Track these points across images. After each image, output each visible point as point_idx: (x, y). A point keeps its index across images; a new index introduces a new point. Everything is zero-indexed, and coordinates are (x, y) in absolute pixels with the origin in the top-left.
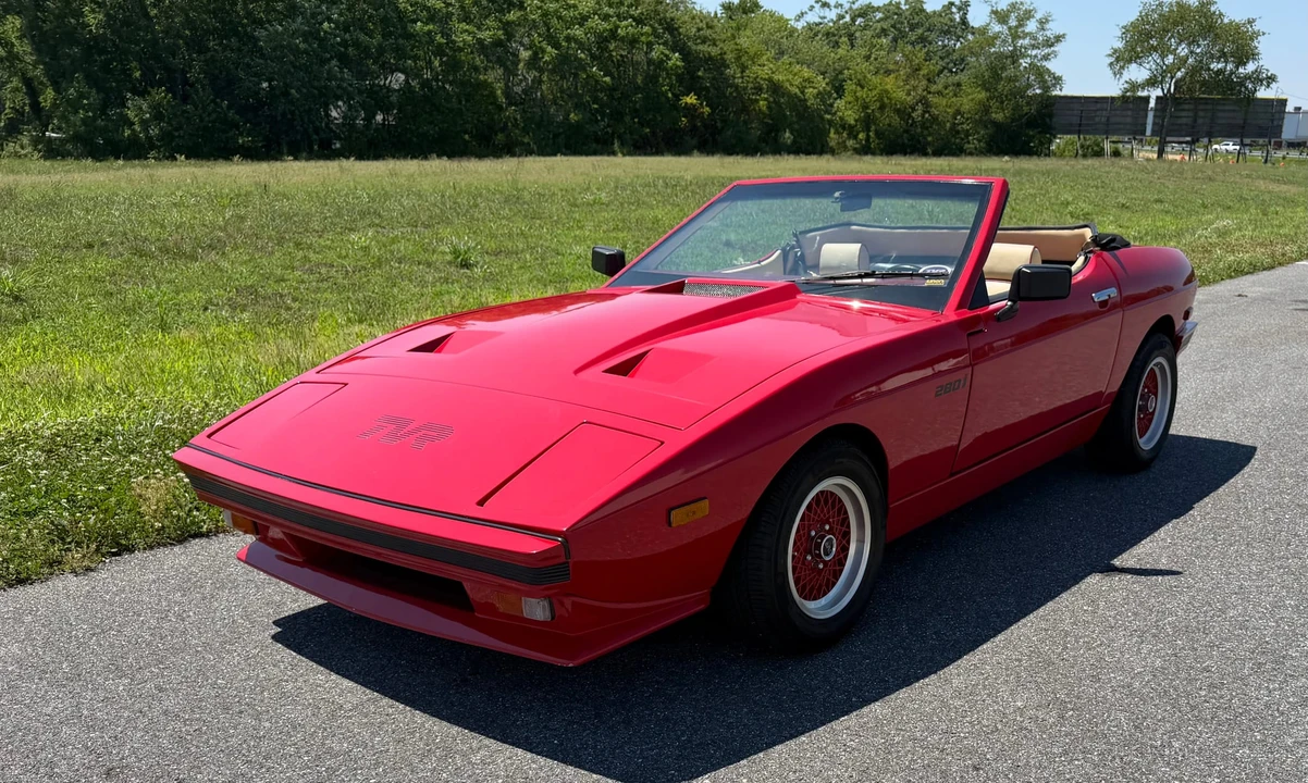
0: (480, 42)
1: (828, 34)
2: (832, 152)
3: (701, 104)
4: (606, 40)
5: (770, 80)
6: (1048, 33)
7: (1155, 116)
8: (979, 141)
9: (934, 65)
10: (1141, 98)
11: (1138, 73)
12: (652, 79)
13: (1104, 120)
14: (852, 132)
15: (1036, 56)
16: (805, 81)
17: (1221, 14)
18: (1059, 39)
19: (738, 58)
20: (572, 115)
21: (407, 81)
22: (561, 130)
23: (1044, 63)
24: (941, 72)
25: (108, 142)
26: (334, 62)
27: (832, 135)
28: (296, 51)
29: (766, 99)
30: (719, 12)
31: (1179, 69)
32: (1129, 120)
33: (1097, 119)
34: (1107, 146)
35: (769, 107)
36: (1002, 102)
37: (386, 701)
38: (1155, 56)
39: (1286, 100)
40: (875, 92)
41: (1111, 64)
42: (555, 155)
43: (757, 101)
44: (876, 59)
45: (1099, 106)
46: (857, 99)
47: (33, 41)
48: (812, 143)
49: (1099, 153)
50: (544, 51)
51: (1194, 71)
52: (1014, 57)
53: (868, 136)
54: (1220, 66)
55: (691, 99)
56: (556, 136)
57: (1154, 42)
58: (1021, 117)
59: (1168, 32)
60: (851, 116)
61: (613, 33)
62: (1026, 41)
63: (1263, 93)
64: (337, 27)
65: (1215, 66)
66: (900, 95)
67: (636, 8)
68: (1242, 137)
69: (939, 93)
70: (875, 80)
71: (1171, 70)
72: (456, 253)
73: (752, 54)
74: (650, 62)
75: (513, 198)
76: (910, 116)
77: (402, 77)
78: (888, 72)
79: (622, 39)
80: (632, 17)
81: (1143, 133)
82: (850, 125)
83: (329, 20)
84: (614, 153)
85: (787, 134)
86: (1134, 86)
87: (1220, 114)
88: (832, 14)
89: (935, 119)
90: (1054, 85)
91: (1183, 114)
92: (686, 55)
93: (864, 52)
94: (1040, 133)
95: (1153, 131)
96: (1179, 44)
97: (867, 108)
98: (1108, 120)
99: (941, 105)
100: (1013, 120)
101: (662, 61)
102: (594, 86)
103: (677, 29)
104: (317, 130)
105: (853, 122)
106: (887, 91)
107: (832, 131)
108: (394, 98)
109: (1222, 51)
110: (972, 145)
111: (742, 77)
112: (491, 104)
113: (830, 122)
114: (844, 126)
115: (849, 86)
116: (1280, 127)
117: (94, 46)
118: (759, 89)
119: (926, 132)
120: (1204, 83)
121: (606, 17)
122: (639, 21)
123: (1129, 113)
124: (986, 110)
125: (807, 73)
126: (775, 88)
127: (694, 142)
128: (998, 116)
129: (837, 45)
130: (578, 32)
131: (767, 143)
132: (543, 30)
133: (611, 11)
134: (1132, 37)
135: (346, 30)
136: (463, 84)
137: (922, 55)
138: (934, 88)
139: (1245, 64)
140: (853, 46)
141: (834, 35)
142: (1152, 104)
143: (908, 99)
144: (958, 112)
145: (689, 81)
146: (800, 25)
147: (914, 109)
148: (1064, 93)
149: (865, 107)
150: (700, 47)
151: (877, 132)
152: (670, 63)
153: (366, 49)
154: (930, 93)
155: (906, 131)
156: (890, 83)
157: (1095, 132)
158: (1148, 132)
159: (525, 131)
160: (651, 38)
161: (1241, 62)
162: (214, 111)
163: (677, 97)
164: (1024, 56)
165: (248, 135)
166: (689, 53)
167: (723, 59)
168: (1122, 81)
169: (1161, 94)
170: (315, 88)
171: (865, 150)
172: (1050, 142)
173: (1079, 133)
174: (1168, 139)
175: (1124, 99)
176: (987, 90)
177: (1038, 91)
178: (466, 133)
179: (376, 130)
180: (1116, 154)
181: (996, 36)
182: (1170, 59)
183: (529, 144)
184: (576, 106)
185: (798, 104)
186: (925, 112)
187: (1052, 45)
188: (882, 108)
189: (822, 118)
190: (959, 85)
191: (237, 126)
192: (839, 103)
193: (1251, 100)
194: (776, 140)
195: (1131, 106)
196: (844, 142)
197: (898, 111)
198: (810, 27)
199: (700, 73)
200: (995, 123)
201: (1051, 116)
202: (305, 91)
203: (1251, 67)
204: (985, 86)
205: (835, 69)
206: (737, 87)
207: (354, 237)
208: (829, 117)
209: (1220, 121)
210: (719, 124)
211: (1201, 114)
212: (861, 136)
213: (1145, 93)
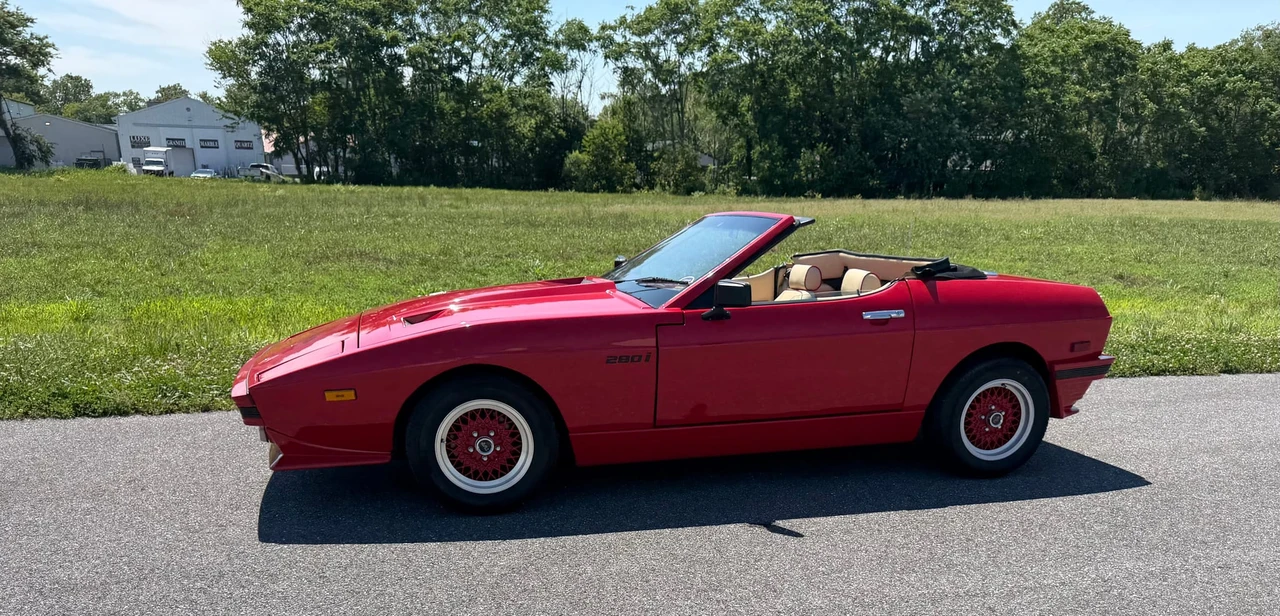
0: (1088, 100)
4: (1212, 95)
12: (1252, 129)
20: (1159, 163)
22: (1145, 176)
25: (783, 183)
26: (956, 120)
28: (930, 114)
47: (755, 114)
50: (1145, 107)
56: (1138, 181)
61: (1220, 88)
64: (966, 94)
67: (1250, 63)
74: (1253, 113)
79: (1228, 93)
80: (1243, 72)
83: (960, 88)
84: (1190, 198)
101: (1265, 113)
102: (1192, 136)
112: (1087, 153)
117: (792, 114)
121: (1217, 74)
122: (1250, 76)
130: (1183, 89)
132: (1149, 88)
133: (1223, 69)
135: (972, 95)
159: (1110, 176)
160: (1260, 92)
162: (859, 159)
163: (1273, 146)
165: (878, 179)
178: (1055, 178)
179: (979, 176)
183: (1110, 187)
184: (1165, 155)
191: (871, 172)
202: (929, 144)
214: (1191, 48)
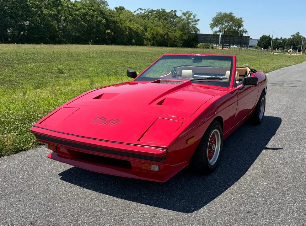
0: (51, 14)
1: (142, 16)
2: (145, 45)
3: (111, 32)
4: (85, 15)
5: (129, 27)
6: (196, 19)
7: (221, 39)
8: (181, 44)
9: (169, 25)
10: (218, 35)
11: (217, 29)
12: (98, 26)
13: (209, 40)
14: (150, 40)
15: (193, 24)
16: (138, 28)
17: (234, 16)
18: (198, 20)
19: (120, 21)
20: (77, 34)
21: (30, 23)
22: (74, 38)
23: (195, 26)
24: (171, 27)
26: (8, 17)
27: (145, 41)
29: (128, 32)
30: (114, 10)
31: (226, 28)
32: (215, 40)
33: (208, 40)
34: (211, 46)
35: (129, 34)
36: (186, 35)
37: (104, 195)
38: (220, 25)
39: (249, 37)
40: (155, 31)
41: (211, 27)
42: (73, 44)
43: (125, 32)
44: (155, 23)
45: (208, 36)
46: (151, 32)
48: (140, 43)
49: (208, 48)
50: (69, 17)
51: (229, 29)
52: (188, 24)
53: (154, 42)
54: (235, 28)
55: (109, 31)
56: (72, 39)
57: (220, 22)
58: (190, 38)
59: (223, 20)
60: (149, 37)
61: (87, 14)
62: (191, 21)
63: (245, 35)
64: (9, 8)
65: (234, 28)
66: (161, 32)
67: (93, 7)
68: (240, 44)
69: (170, 32)
70: (155, 28)
71: (224, 28)
72: (59, 70)
73: (124, 20)
74: (97, 21)
75: (70, 55)
76: (164, 37)
77: (28, 22)
78: (158, 26)
79: (90, 15)
80: (92, 9)
81: (219, 43)
82: (149, 39)
83: (7, 6)
84: (88, 44)
85: (134, 41)
86: (216, 32)
87: (235, 39)
88: (143, 12)
89: (170, 38)
90: (198, 31)
91: (228, 39)
92: (107, 20)
93: (151, 21)
94: (195, 42)
95: (221, 43)
96: (226, 23)
97: (153, 35)
98: (210, 39)
99: (171, 35)
100: (189, 39)
101: (100, 21)
102: (82, 26)
103: (104, 13)
104: (4, 36)
105: (150, 38)
106: (158, 31)
107: (145, 40)
108: (26, 28)
109: (235, 25)
110: (179, 44)
111: (122, 26)
112: (54, 30)
113: (144, 38)
114: (148, 39)
115: (149, 29)
116: (249, 42)
118: (126, 29)
119: (168, 41)
120: (231, 32)
121: (85, 9)
122: (94, 11)
123: (215, 38)
124: (182, 36)
125: (138, 26)
126: (130, 29)
127: (110, 42)
128: (185, 38)
129: (145, 19)
130: (78, 13)
131: (128, 42)
132: (68, 12)
133: (87, 8)
134: (215, 20)
135: (12, 9)
136: (47, 25)
137: (166, 22)
138: (169, 31)
139: (240, 28)
140: (149, 19)
141: (144, 17)
142: (220, 37)
143: (163, 33)
144: (175, 37)
145: (107, 26)
146: (135, 14)
147: (165, 36)
148: (200, 33)
149: (153, 34)
150: (110, 18)
151: (156, 41)
152: (103, 22)
153: (18, 14)
154: (168, 32)
155: (163, 41)
156: (159, 29)
157: (208, 42)
158: (220, 43)
159: (64, 37)
160: (98, 15)
161: (239, 27)
163: (105, 30)
164: (191, 24)
166: (108, 20)
167: (116, 21)
168: (213, 31)
169: (222, 34)
170: (3, 24)
171: (153, 45)
172: (197, 44)
173: (204, 42)
174: (224, 45)
175: (214, 35)
176: (182, 32)
177: (194, 32)
178: (47, 38)
179: (21, 36)
180: (212, 48)
181: (183, 19)
182: (224, 26)
183: (65, 41)
184: (78, 32)
185: (136, 33)
186: (167, 36)
187: (196, 22)
188: (157, 35)
189: (142, 37)
190: (175, 30)
192: (146, 33)
193: (242, 36)
194: (131, 42)
195: (215, 37)
196: (148, 43)
197: (161, 36)
198: (138, 14)
199: (111, 25)
200: (184, 40)
201: (197, 38)
203: (241, 29)
204: (181, 31)
205: (145, 25)
206: (120, 28)
207: (29, 65)
208: (144, 37)
209: (235, 41)
210: (116, 37)
211: (231, 39)
212: (152, 41)
213: (218, 34)
214: (76, 2)
